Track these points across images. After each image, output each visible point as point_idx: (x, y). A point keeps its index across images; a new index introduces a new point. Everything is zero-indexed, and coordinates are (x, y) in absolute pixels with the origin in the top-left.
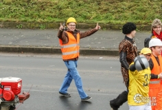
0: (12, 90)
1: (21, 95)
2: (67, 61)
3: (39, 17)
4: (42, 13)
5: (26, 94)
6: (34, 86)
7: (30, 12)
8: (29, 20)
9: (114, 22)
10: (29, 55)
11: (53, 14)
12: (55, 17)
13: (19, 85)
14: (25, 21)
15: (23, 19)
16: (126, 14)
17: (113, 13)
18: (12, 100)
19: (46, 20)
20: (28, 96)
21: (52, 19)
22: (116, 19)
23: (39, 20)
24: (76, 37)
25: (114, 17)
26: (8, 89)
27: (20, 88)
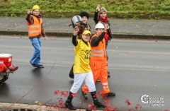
0: (5, 63)
1: (11, 67)
2: (31, 38)
3: (61, 8)
4: (63, 5)
5: (15, 66)
6: (57, 62)
7: (53, 5)
8: (53, 10)
9: (119, 12)
10: (53, 38)
11: (71, 6)
12: (73, 8)
13: (10, 60)
14: (50, 12)
15: (48, 10)
16: (128, 6)
17: (118, 5)
18: (5, 71)
19: (66, 11)
20: (17, 68)
21: (71, 10)
22: (120, 10)
23: (60, 11)
24: (39, 20)
25: (119, 8)
26: (2, 63)
27: (11, 62)
